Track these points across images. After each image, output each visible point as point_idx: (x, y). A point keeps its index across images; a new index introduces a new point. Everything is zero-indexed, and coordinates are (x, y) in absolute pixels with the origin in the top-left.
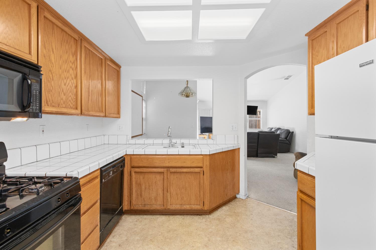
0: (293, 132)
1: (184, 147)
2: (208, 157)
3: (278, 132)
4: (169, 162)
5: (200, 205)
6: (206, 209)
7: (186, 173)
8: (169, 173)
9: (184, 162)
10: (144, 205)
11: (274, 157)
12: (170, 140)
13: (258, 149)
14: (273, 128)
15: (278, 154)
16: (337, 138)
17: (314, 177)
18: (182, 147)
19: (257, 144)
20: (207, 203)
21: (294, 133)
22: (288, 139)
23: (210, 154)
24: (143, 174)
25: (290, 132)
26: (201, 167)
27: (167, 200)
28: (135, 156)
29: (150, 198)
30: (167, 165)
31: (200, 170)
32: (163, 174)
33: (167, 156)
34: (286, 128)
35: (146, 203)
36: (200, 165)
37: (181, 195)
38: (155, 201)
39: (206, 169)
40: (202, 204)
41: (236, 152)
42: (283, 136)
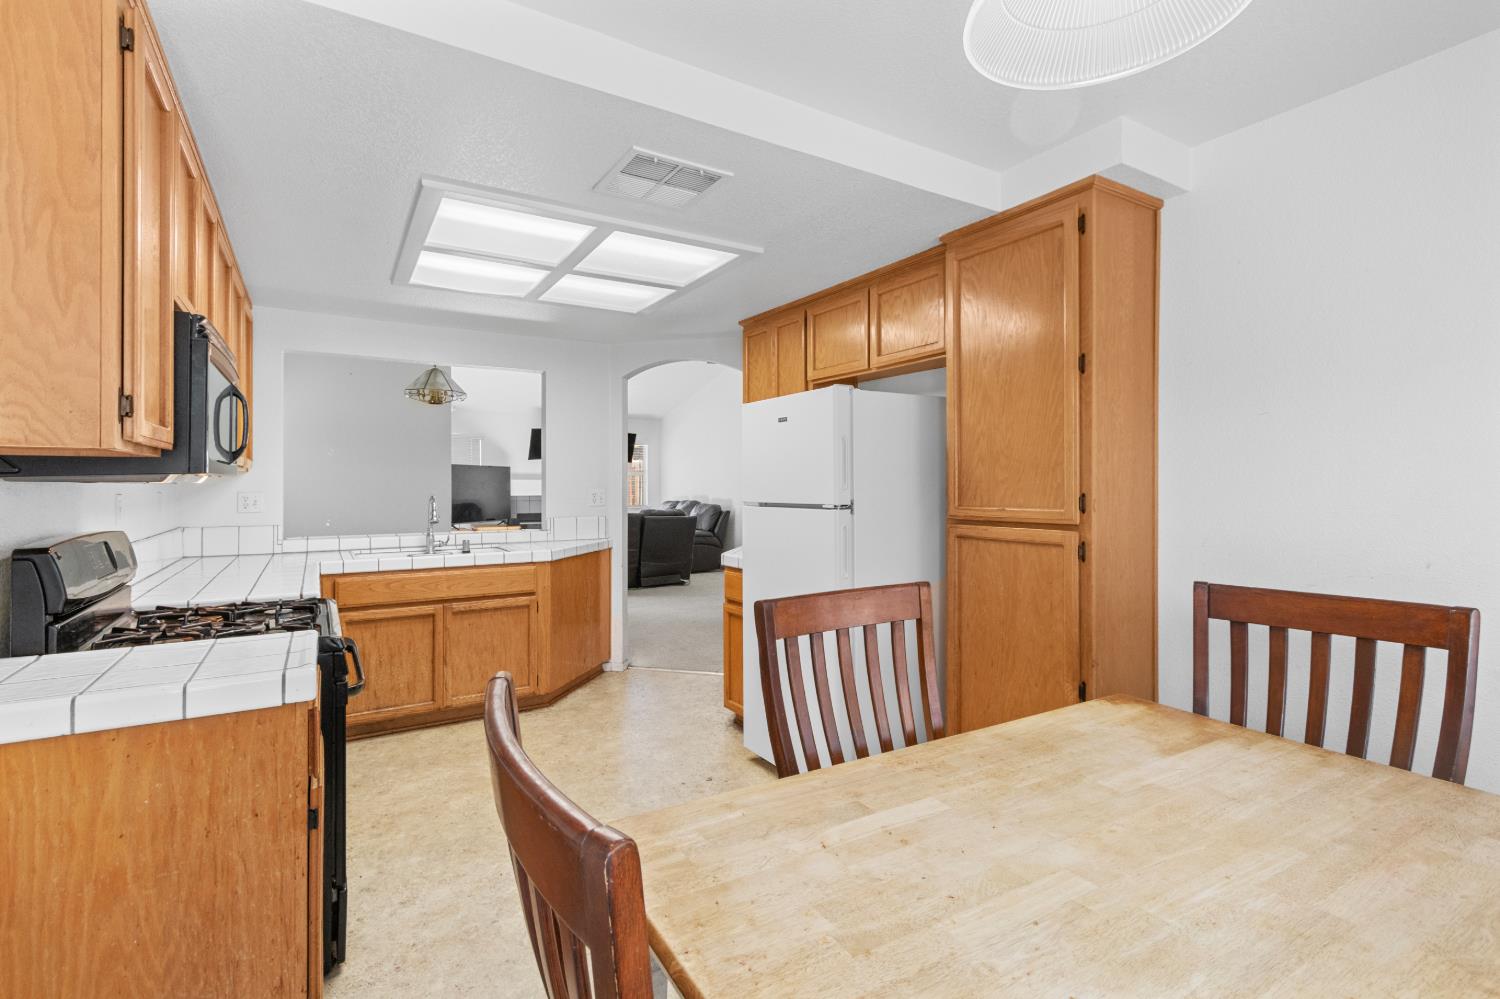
0: (728, 512)
1: (468, 552)
2: (548, 568)
3: (693, 513)
4: (449, 588)
5: (529, 684)
6: (542, 693)
7: (496, 609)
8: (449, 616)
9: (490, 584)
10: (374, 709)
11: (682, 584)
12: (428, 535)
13: (640, 564)
14: (678, 502)
15: (692, 576)
16: (766, 505)
17: (740, 570)
18: (464, 552)
19: (638, 550)
20: (545, 679)
21: (731, 514)
22: (716, 531)
23: (555, 559)
24: (373, 625)
25: (721, 512)
26: (532, 594)
27: (445, 684)
28: (348, 579)
29: (392, 689)
30: (444, 595)
31: (530, 601)
32: (431, 619)
33: (444, 573)
34: (711, 502)
35: (382, 703)
36: (527, 588)
37: (480, 668)
38: (409, 692)
39: (544, 598)
40: (533, 682)
41: (603, 561)
42: (704, 525)
